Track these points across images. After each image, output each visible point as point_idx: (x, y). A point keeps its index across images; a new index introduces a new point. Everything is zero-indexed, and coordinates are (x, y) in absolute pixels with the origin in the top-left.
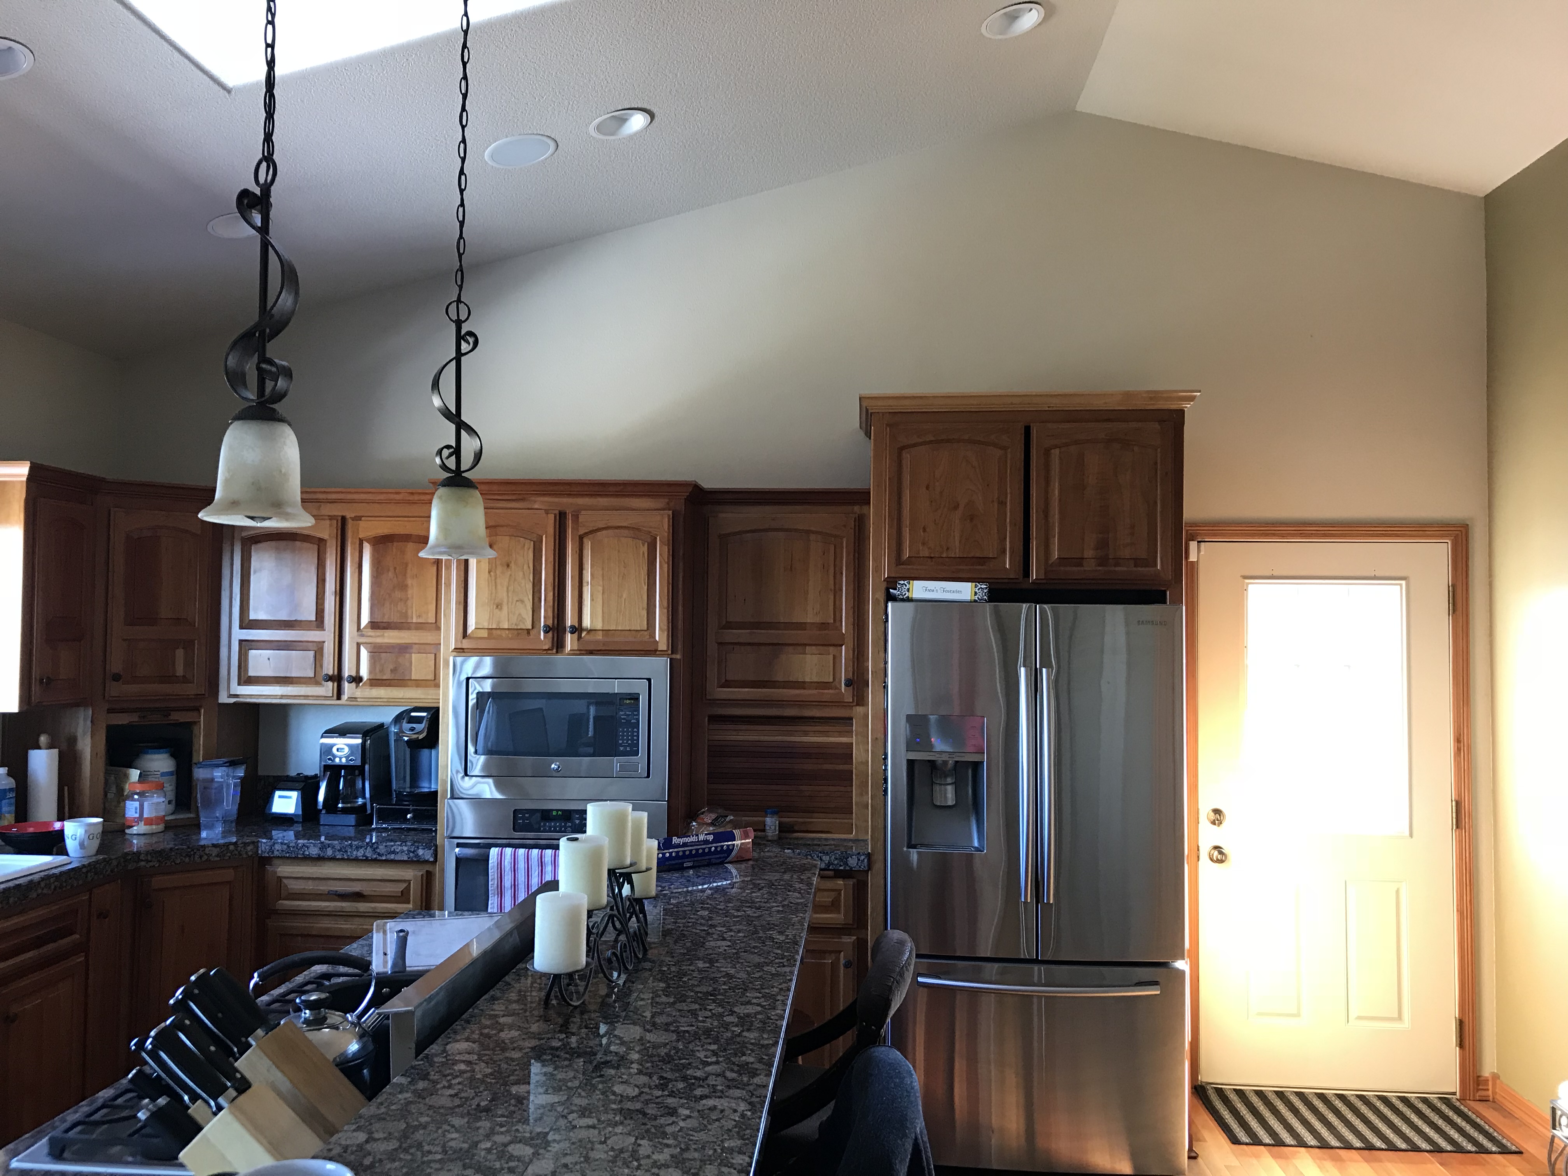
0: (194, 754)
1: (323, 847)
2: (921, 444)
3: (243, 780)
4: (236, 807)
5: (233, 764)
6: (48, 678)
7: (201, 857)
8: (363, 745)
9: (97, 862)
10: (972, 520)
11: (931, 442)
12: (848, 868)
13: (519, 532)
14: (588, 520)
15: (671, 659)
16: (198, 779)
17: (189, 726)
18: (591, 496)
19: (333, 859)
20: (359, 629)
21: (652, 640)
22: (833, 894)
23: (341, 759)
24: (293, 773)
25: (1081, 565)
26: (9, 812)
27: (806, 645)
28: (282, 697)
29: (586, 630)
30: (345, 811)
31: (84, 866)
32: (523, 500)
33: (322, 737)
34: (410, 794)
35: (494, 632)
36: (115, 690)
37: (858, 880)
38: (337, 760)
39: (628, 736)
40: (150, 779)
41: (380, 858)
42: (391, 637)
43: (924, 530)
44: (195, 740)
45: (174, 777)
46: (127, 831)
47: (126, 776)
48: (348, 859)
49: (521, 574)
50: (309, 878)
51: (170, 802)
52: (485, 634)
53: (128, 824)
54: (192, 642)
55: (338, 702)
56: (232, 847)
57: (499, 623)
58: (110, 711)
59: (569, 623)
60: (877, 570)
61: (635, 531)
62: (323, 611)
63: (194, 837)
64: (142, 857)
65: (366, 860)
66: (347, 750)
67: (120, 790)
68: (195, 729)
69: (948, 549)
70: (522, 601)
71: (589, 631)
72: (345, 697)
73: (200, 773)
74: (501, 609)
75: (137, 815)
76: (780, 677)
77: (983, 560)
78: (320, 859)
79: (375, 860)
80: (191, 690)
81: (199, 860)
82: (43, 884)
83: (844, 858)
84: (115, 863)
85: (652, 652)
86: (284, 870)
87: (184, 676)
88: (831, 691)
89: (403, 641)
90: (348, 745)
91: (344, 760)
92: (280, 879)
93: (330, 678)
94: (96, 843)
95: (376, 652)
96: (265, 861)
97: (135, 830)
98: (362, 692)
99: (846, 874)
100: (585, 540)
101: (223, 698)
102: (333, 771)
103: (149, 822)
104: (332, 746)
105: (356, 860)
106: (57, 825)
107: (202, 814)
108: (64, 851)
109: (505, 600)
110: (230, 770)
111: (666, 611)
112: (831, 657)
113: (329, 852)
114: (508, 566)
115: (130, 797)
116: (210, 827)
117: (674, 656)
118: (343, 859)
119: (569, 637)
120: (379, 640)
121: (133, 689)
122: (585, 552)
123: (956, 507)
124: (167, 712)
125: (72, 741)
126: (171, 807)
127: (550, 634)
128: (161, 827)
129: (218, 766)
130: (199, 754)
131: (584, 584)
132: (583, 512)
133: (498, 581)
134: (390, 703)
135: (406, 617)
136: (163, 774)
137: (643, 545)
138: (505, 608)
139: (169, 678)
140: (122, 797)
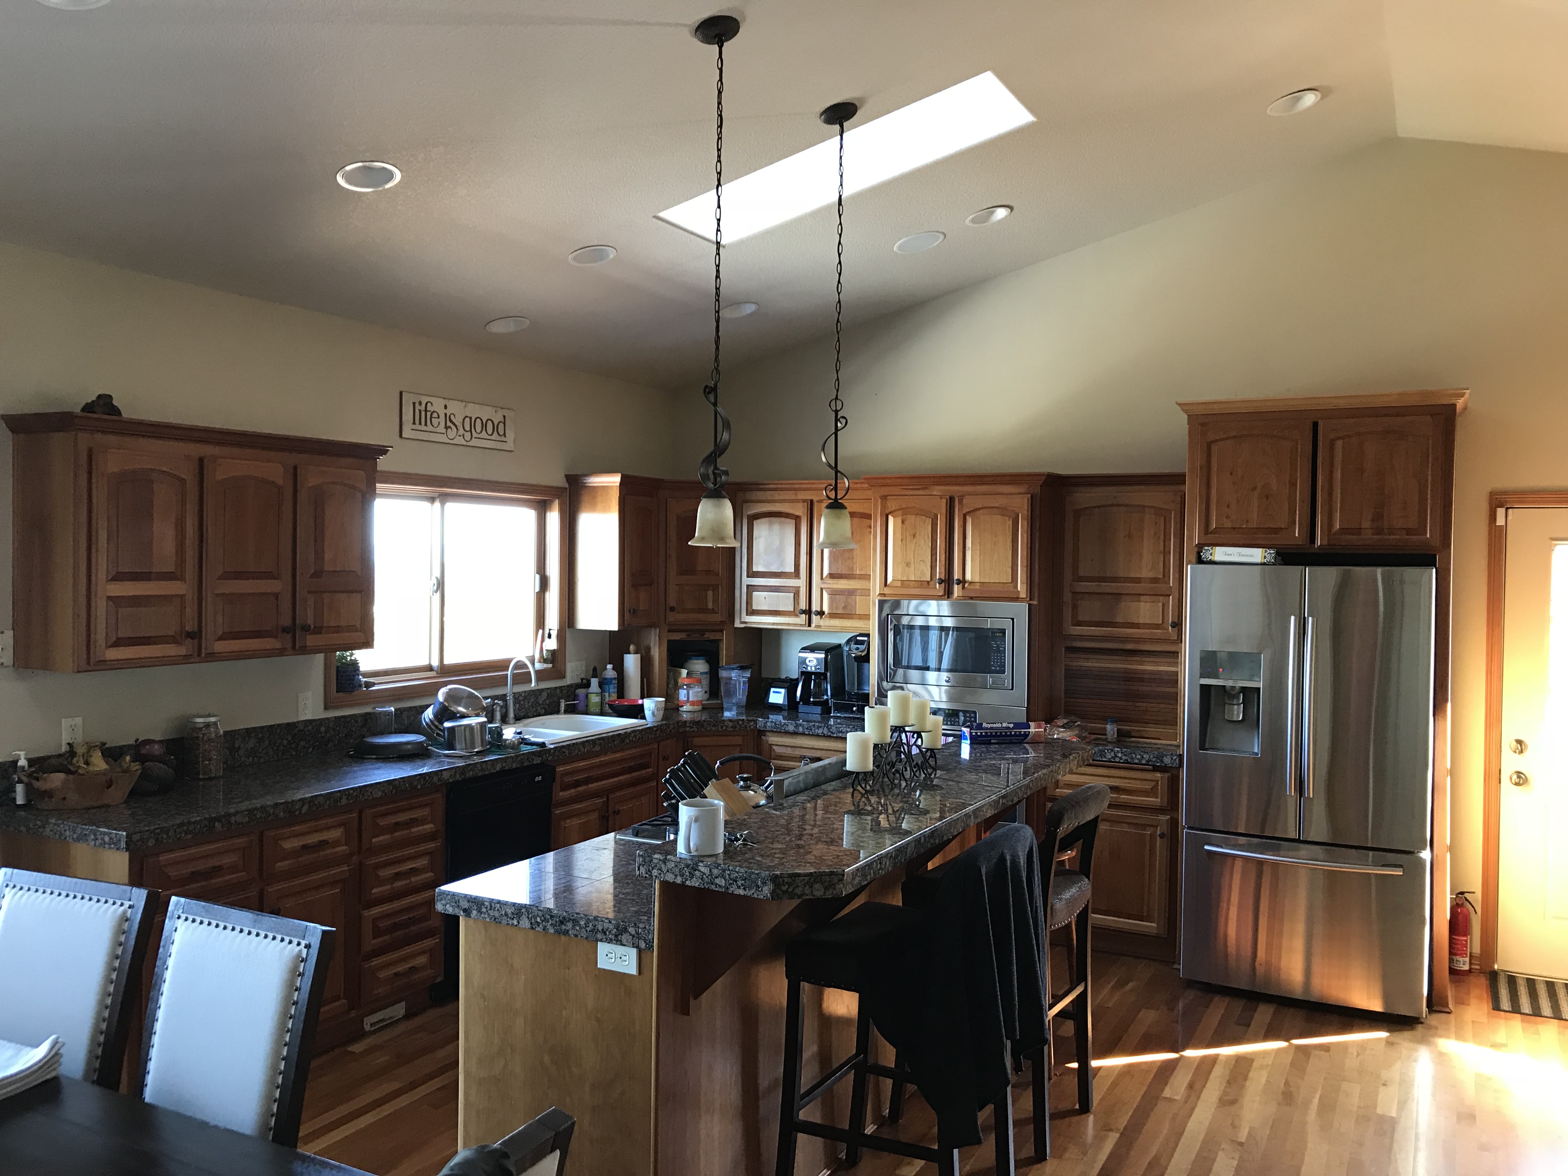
0: (721, 662)
1: (797, 726)
2: (1227, 439)
3: (750, 679)
4: (745, 698)
5: (742, 668)
6: (634, 610)
7: (722, 727)
8: (826, 658)
9: (661, 725)
10: (1267, 498)
11: (1234, 437)
12: (1163, 765)
13: (922, 513)
14: (970, 503)
15: (1030, 605)
16: (722, 678)
17: (717, 642)
18: (973, 484)
19: (803, 734)
20: (822, 578)
21: (1015, 590)
22: (1153, 783)
23: (811, 667)
24: (783, 677)
25: (1360, 534)
26: (614, 693)
27: (1140, 595)
28: (773, 624)
29: (968, 582)
30: (815, 703)
31: (654, 727)
32: (926, 488)
33: (800, 652)
34: (856, 694)
35: (905, 582)
36: (672, 617)
37: (1172, 775)
38: (809, 668)
39: (997, 659)
40: (694, 676)
41: (832, 735)
42: (843, 584)
43: (1228, 506)
44: (720, 652)
45: (708, 675)
46: (680, 709)
47: (680, 673)
48: (813, 735)
49: (923, 542)
50: (789, 746)
51: (706, 692)
52: (899, 584)
53: (680, 704)
54: (718, 586)
55: (809, 628)
56: (740, 722)
57: (908, 577)
58: (669, 631)
59: (956, 577)
60: (1191, 538)
61: (1002, 511)
62: (799, 565)
63: (720, 715)
64: (688, 725)
65: (824, 736)
66: (815, 661)
67: (676, 682)
68: (721, 645)
69: (1247, 521)
70: (923, 561)
71: (971, 583)
72: (813, 625)
73: (723, 674)
74: (909, 567)
75: (686, 699)
76: (1120, 619)
77: (1276, 531)
78: (795, 734)
79: (830, 736)
80: (718, 618)
81: (720, 729)
82: (632, 735)
83: (1160, 757)
84: (672, 727)
85: (1016, 599)
86: (773, 739)
87: (713, 609)
88: (1160, 631)
89: (850, 587)
90: (816, 658)
91: (813, 669)
92: (771, 745)
93: (803, 612)
94: (662, 713)
95: (833, 593)
96: (761, 733)
97: (685, 708)
98: (825, 622)
99: (1163, 769)
100: (968, 517)
101: (737, 624)
102: (806, 675)
103: (693, 704)
104: (806, 658)
105: (818, 736)
106: (640, 702)
107: (724, 700)
108: (644, 718)
109: (913, 560)
110: (741, 672)
111: (1025, 569)
112: (1160, 604)
113: (801, 729)
114: (914, 536)
115: (682, 687)
116: (729, 710)
117: (1031, 602)
118: (809, 735)
119: (956, 587)
120: (835, 586)
121: (681, 617)
122: (967, 525)
123: (1254, 489)
124: (702, 632)
125: (648, 649)
126: (707, 696)
127: (943, 585)
128: (700, 707)
129: (733, 669)
130: (723, 662)
131: (967, 549)
132: (966, 497)
133: (908, 546)
134: (843, 630)
135: (852, 569)
136: (702, 673)
137: (1009, 520)
138: (912, 565)
139: (704, 610)
140: (677, 687)
